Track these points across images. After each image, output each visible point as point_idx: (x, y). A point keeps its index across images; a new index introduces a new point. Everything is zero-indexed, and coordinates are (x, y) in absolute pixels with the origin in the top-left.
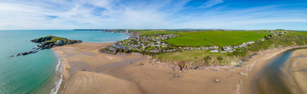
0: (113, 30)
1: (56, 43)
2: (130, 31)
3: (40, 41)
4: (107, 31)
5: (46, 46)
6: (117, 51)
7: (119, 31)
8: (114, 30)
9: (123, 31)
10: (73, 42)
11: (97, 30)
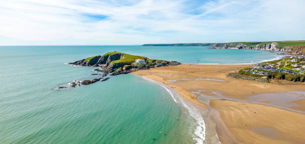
0: (234, 45)
1: (135, 64)
2: (281, 45)
3: (94, 62)
4: (218, 45)
5: (118, 70)
6: (270, 77)
7: (251, 45)
8: (237, 44)
9: (262, 45)
10: (166, 64)
11: (193, 45)
